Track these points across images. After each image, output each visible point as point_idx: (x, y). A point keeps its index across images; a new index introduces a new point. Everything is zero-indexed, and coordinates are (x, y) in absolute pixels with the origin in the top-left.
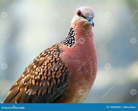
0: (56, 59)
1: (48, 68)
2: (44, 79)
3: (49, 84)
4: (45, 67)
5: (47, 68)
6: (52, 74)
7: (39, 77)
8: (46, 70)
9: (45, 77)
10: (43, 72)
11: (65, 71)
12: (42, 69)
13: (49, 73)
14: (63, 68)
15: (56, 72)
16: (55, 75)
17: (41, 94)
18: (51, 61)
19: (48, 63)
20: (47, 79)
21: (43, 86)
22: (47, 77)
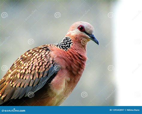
0: (42, 55)
1: (34, 63)
2: (28, 73)
3: (31, 78)
4: (31, 62)
5: (32, 63)
6: (36, 68)
7: (24, 71)
8: (32, 65)
9: (30, 71)
10: (29, 67)
11: (48, 67)
12: (27, 64)
13: (34, 68)
14: (47, 64)
15: (40, 67)
16: (39, 69)
17: (23, 87)
18: (37, 57)
19: (34, 59)
20: (31, 73)
21: (27, 79)
22: (31, 71)
